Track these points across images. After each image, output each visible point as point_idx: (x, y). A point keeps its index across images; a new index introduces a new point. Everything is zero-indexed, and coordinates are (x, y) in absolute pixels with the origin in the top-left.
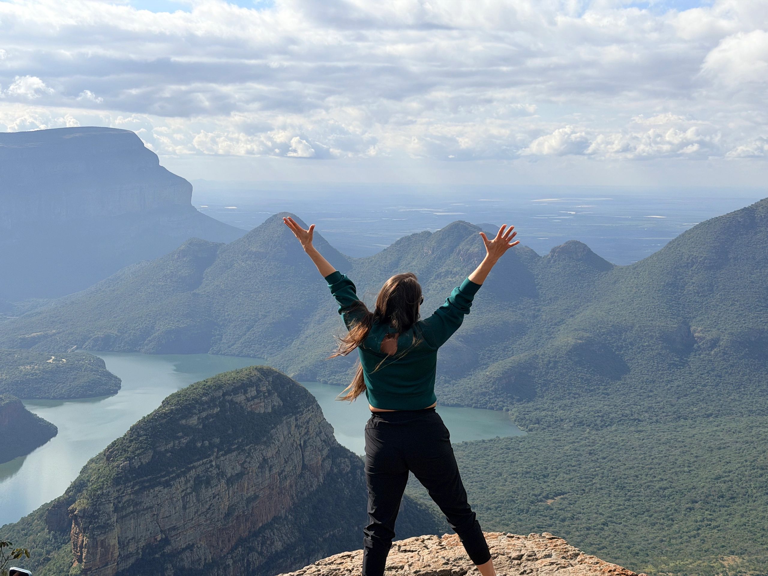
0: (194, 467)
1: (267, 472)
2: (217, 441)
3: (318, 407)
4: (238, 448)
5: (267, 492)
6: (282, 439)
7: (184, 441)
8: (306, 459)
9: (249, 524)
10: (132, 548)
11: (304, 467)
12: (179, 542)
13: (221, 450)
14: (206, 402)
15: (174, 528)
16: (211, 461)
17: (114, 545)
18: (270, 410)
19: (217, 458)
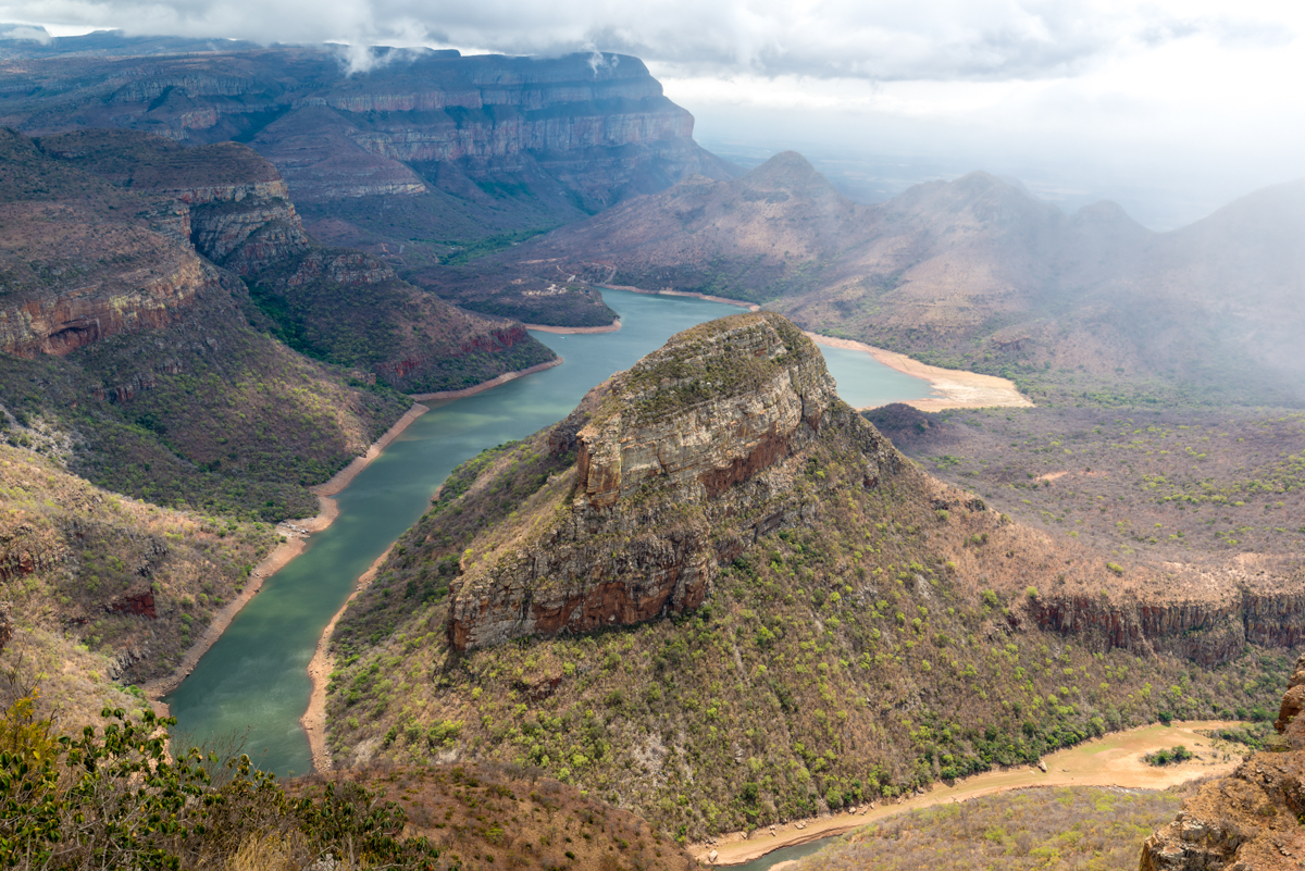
0: (696, 408)
1: (767, 420)
2: (719, 383)
3: (821, 360)
4: (740, 394)
5: (766, 439)
6: (783, 388)
7: (687, 381)
8: (806, 411)
9: (745, 469)
10: (634, 479)
11: (803, 418)
12: (678, 478)
13: (725, 393)
14: (711, 344)
15: (673, 464)
16: (713, 404)
17: (617, 474)
18: (772, 357)
19: (719, 400)
